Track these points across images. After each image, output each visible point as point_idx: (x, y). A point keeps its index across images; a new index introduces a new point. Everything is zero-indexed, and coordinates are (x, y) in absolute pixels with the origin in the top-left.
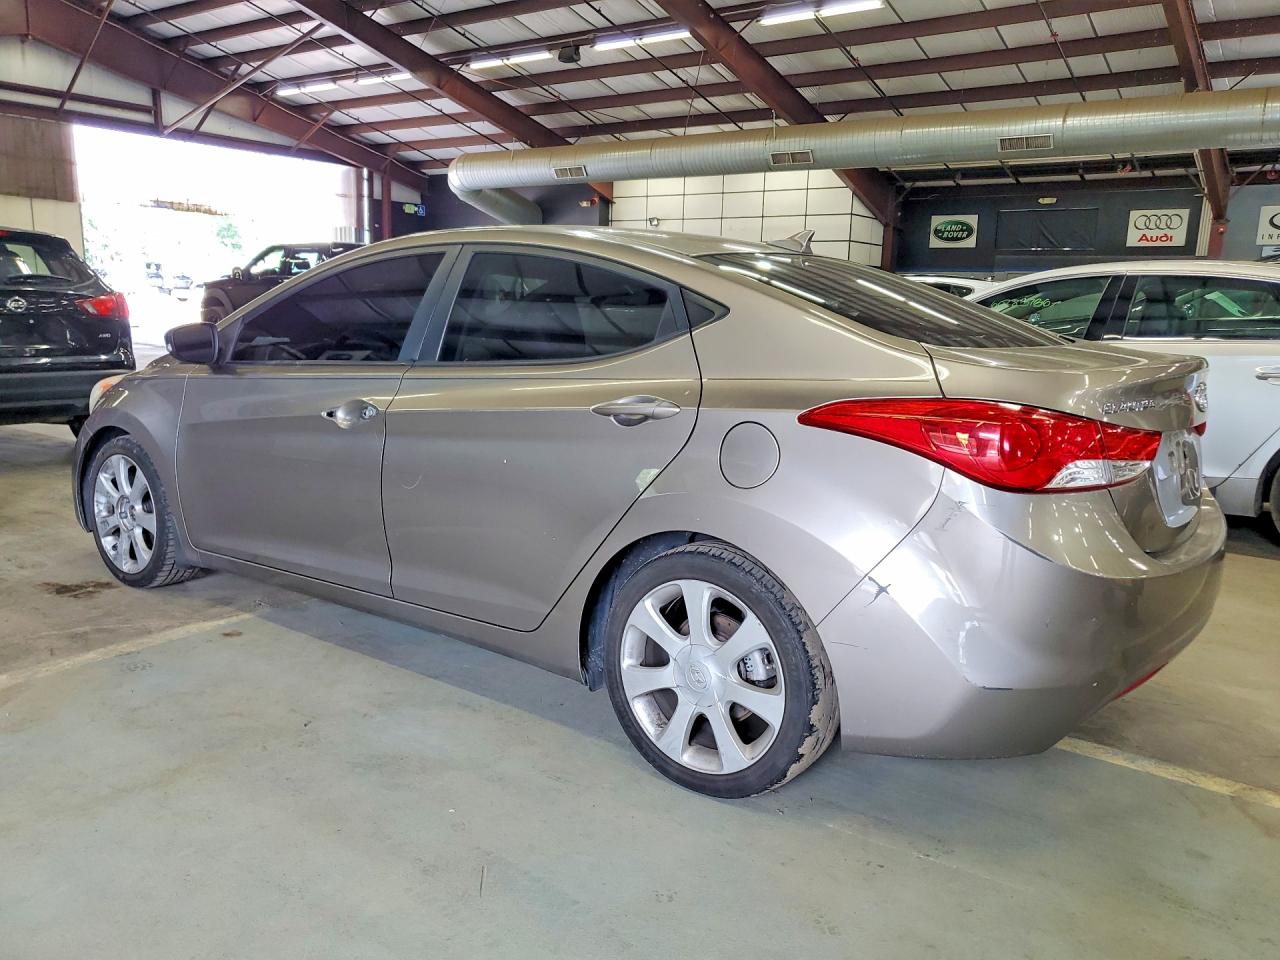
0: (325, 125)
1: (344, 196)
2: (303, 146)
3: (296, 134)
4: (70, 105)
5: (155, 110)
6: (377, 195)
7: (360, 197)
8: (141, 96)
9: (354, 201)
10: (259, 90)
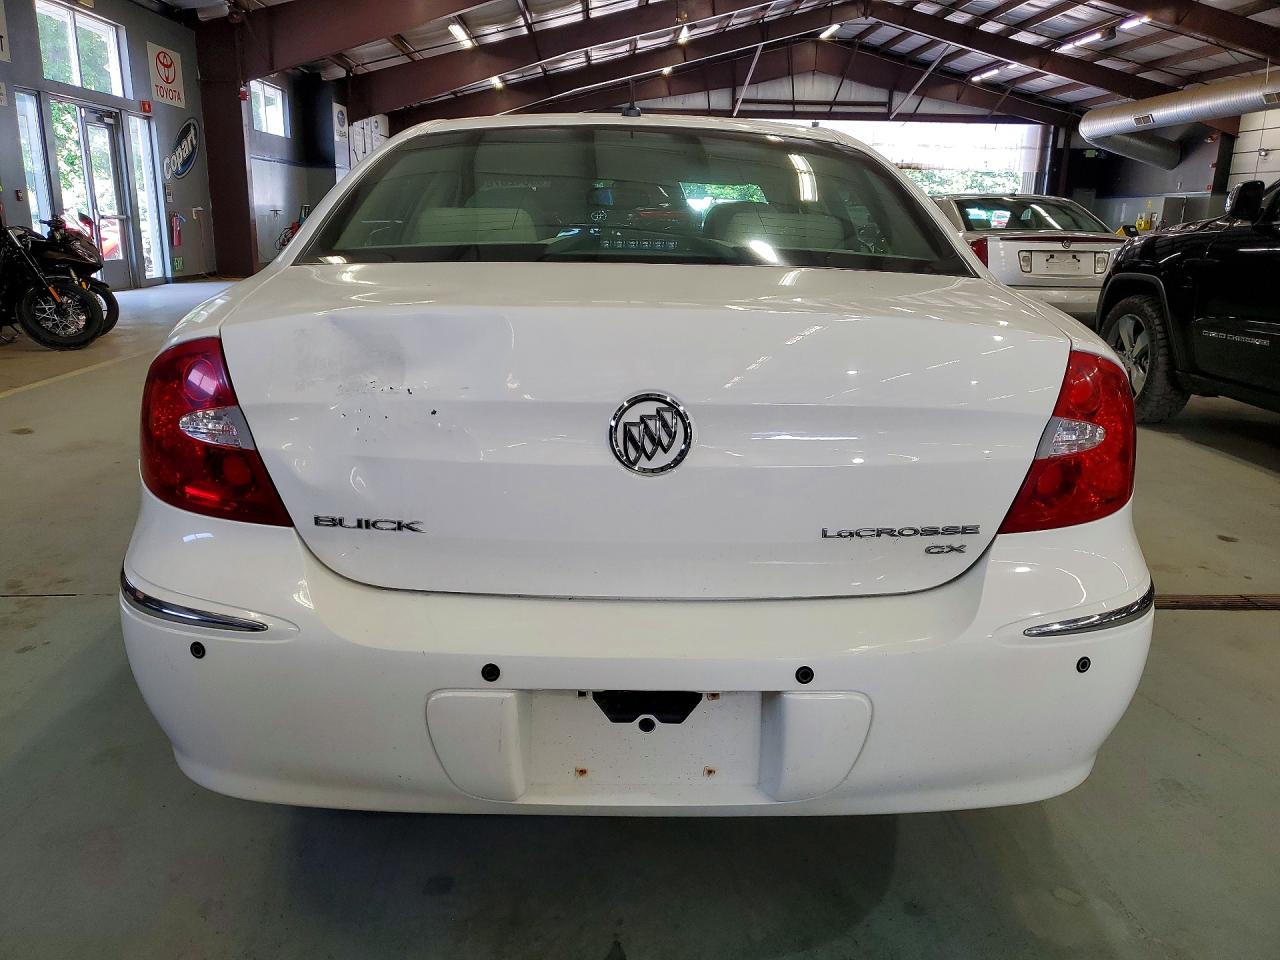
0: (1012, 92)
1: (1030, 148)
2: (995, 113)
3: (990, 106)
4: (836, 109)
5: (889, 104)
6: (1060, 145)
7: (1043, 148)
8: (878, 95)
9: (1037, 153)
10: (963, 76)
